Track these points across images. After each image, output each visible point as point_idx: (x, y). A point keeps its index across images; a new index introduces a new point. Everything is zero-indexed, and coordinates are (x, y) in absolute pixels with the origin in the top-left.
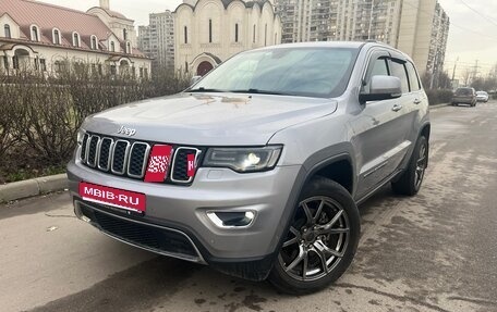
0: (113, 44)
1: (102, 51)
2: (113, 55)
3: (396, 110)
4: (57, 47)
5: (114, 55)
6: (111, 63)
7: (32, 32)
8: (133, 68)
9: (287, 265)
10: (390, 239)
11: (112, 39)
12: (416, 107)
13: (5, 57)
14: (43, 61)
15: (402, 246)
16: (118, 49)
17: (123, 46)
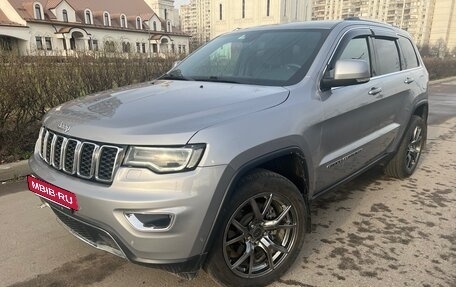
0: (155, 24)
1: (145, 31)
2: (154, 34)
3: (374, 94)
4: (107, 29)
5: (156, 34)
6: (154, 42)
7: (86, 16)
8: (173, 46)
9: (232, 263)
10: (362, 230)
11: (155, 19)
12: (407, 87)
13: (64, 40)
14: (95, 42)
15: (371, 238)
16: (159, 28)
17: (164, 25)
